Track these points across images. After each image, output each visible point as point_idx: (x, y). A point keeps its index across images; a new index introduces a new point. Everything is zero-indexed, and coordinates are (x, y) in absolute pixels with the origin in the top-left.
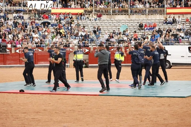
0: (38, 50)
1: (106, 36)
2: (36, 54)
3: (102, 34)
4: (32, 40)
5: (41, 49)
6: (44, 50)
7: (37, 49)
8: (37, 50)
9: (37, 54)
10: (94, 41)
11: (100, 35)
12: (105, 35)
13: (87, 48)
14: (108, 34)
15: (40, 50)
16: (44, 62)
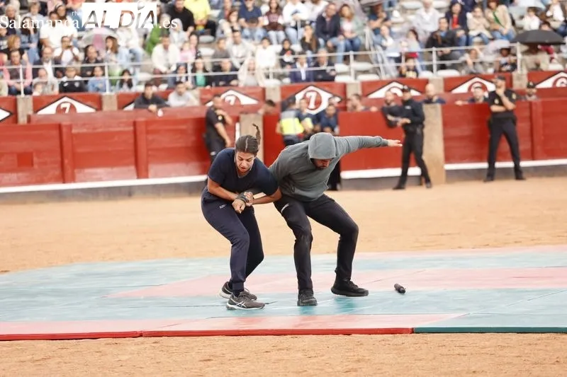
0: (72, 107)
1: (427, 17)
2: (64, 130)
3: (404, 10)
4: (38, 58)
5: (89, 103)
6: (105, 108)
7: (66, 102)
8: (68, 106)
9: (70, 127)
10: (365, 50)
11: (396, 14)
12: (422, 11)
13: (328, 86)
14: (439, 9)
15: (82, 108)
16: (109, 170)
